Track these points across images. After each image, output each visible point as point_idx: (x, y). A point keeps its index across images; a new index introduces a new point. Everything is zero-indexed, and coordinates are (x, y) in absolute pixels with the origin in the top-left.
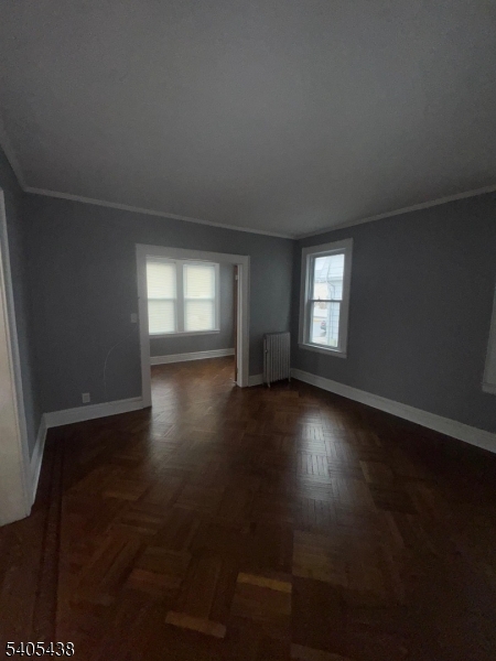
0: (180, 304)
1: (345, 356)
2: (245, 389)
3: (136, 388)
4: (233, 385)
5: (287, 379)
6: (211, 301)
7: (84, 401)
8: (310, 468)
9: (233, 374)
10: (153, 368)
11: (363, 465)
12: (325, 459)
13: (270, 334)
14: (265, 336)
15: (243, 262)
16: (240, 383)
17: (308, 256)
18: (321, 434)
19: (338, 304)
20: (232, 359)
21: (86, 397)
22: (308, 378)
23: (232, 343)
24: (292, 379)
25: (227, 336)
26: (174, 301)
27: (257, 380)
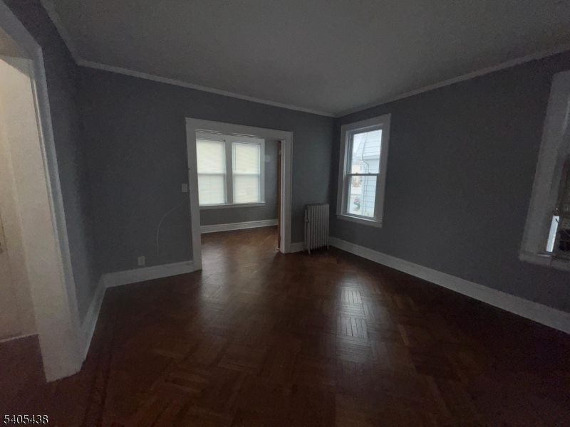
0: (229, 179)
1: (381, 226)
2: (287, 255)
3: (187, 253)
4: (277, 251)
5: (325, 247)
6: (258, 176)
7: (140, 264)
8: (349, 330)
9: (277, 241)
10: (204, 236)
11: (401, 328)
12: (363, 322)
13: (310, 205)
14: (306, 207)
15: (287, 137)
16: (283, 250)
17: (347, 132)
18: (359, 298)
19: (376, 177)
20: (276, 229)
21: (141, 260)
22: (345, 246)
23: (275, 213)
24: (330, 246)
25: (271, 208)
26: (224, 175)
27: (297, 248)
